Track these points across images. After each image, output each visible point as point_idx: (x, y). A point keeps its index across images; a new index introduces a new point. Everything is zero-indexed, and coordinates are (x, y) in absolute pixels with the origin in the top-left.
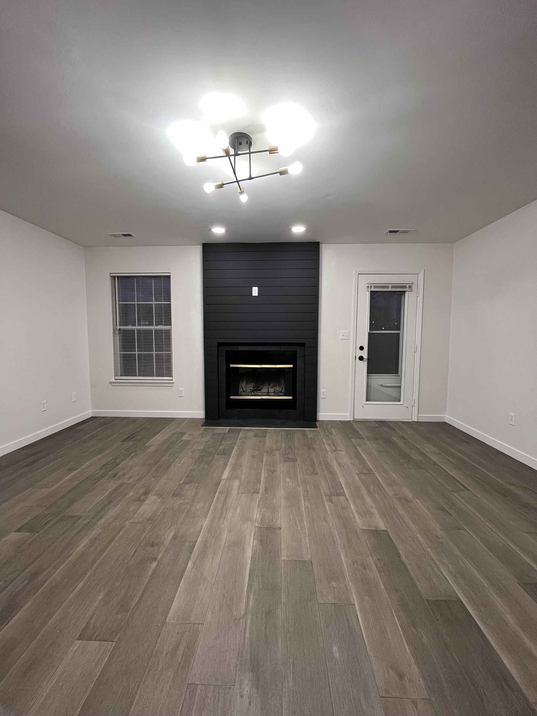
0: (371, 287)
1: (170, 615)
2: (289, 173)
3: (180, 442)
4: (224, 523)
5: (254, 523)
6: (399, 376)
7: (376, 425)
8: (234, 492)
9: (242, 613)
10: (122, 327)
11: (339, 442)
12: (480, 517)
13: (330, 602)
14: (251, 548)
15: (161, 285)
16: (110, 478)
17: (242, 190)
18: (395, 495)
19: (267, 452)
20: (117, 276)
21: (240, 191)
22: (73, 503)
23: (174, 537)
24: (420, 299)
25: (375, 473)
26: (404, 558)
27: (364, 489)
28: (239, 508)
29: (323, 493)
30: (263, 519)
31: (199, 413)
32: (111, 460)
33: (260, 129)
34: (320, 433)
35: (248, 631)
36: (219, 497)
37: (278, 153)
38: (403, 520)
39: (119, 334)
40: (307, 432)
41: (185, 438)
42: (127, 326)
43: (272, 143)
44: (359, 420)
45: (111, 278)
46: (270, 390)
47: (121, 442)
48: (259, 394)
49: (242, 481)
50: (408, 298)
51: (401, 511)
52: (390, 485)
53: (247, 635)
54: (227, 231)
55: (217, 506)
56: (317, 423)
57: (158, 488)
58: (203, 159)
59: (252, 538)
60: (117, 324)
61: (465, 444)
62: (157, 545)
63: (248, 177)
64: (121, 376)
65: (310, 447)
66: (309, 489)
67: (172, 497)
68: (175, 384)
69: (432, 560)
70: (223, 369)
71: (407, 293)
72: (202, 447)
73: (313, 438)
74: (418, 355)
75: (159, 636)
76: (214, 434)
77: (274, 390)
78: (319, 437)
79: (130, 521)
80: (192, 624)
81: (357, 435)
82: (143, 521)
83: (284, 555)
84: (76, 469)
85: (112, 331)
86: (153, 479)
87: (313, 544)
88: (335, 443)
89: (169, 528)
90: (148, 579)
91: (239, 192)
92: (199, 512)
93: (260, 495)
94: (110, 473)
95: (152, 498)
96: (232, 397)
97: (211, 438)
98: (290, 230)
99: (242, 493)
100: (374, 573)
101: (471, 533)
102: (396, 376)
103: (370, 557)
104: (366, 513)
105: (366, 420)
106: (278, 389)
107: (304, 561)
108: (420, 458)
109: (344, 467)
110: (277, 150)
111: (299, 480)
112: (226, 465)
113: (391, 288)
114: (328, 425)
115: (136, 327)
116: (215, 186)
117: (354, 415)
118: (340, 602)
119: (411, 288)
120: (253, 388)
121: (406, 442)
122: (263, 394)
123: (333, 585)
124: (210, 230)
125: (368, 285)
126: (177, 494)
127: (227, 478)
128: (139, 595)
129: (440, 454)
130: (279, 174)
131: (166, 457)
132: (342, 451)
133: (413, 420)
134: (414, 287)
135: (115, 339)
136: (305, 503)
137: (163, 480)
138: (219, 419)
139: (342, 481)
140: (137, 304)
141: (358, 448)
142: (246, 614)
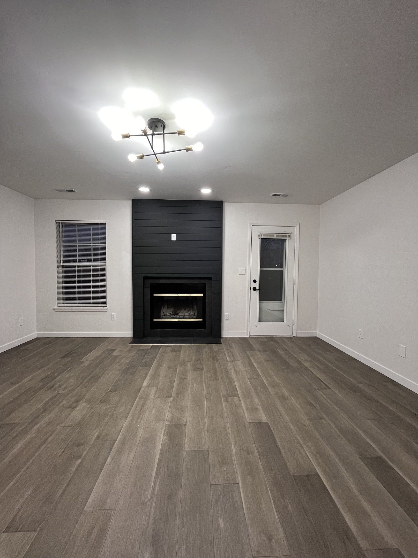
0: (261, 235)
1: (88, 504)
2: (193, 150)
3: (111, 357)
4: (141, 423)
5: (165, 421)
6: (283, 302)
7: (266, 340)
8: (152, 397)
9: (149, 497)
10: (64, 264)
11: (237, 354)
12: (336, 408)
13: (220, 483)
14: (161, 442)
15: (98, 231)
16: (47, 389)
17: (159, 161)
18: (277, 394)
19: (181, 364)
20: (61, 223)
21: (157, 161)
22: (12, 412)
23: (98, 437)
24: (297, 245)
25: (262, 377)
26: (279, 444)
27: (253, 391)
28: (154, 410)
29: (222, 395)
30: (172, 418)
31: (128, 333)
32: (50, 374)
33: (172, 117)
34: (223, 347)
35: (152, 512)
36: (138, 401)
37: (185, 135)
38: (281, 414)
39: (62, 269)
40: (213, 347)
41: (114, 354)
42: (69, 263)
43: (181, 127)
44: (253, 336)
45: (57, 224)
46: (185, 313)
47: (61, 358)
48: (177, 317)
49: (158, 388)
50: (288, 245)
51: (280, 407)
52: (273, 387)
53: (152, 516)
54: (151, 190)
55: (136, 409)
56: (222, 340)
57: (88, 396)
58: (127, 136)
59: (162, 434)
60: (60, 261)
61: (330, 353)
62: (83, 444)
63: (162, 151)
64: (63, 303)
65: (215, 359)
66: (211, 392)
67: (99, 403)
68: (108, 310)
69: (300, 444)
70: (148, 297)
71: (287, 241)
72: (128, 361)
73: (217, 351)
74: (296, 286)
75: (77, 523)
76: (139, 350)
77: (189, 313)
78: (222, 350)
79: (61, 426)
80: (107, 510)
81: (251, 348)
82: (72, 425)
83: (187, 448)
84: (18, 383)
85: (56, 267)
86: (85, 389)
87: (210, 436)
88: (234, 355)
89: (94, 430)
90: (72, 474)
91: (157, 163)
92: (121, 415)
93: (172, 399)
94: (48, 385)
95: (82, 405)
96: (154, 320)
97: (136, 353)
98: (200, 191)
99: (158, 397)
100: (256, 458)
101: (329, 421)
102: (281, 302)
103: (254, 445)
104: (253, 409)
105: (259, 336)
106: (192, 313)
107: (203, 451)
108: (296, 365)
109: (239, 373)
110: (184, 133)
111: (204, 385)
112: (146, 375)
113: (276, 236)
114: (230, 340)
115: (77, 264)
116: (137, 157)
117: (249, 332)
118: (227, 483)
119: (290, 237)
120: (172, 312)
121: (287, 353)
122: (180, 317)
123: (223, 469)
124: (137, 189)
125: (259, 234)
126: (104, 400)
127: (147, 385)
128: (63, 488)
129: (311, 361)
130: (185, 150)
131: (98, 370)
132: (239, 361)
133: (293, 336)
134: (292, 236)
135: (59, 274)
136: (207, 403)
137: (93, 390)
138: (144, 337)
139: (237, 384)
140: (78, 245)
141: (251, 358)
142: (152, 498)
